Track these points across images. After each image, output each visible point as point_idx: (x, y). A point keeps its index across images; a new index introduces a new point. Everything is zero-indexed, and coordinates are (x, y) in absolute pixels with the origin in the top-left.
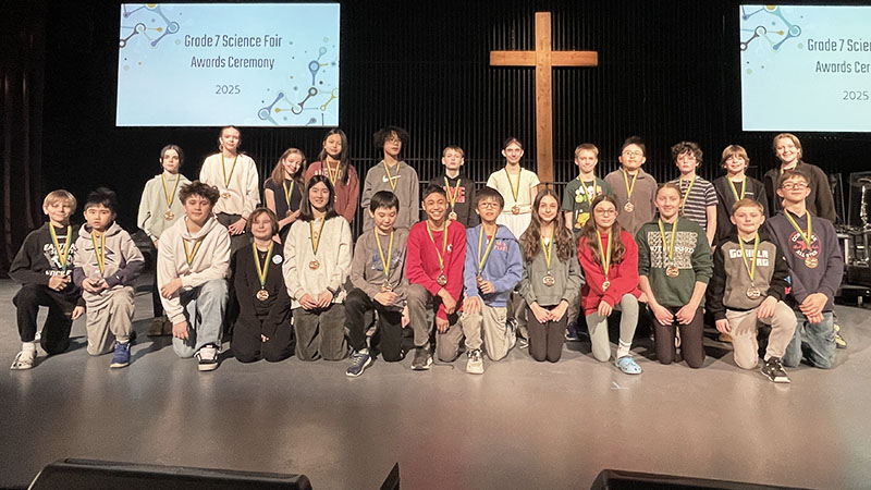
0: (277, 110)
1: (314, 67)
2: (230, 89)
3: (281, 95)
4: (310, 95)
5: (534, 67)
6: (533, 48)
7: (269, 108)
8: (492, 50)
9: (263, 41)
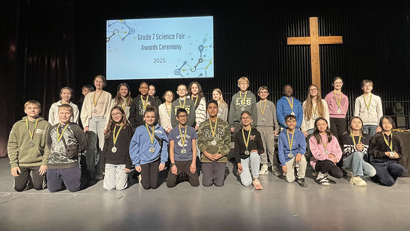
0: (184, 70)
1: (201, 48)
2: (160, 60)
3: (185, 63)
4: (199, 62)
5: (310, 45)
6: (309, 35)
7: (180, 69)
8: (288, 37)
9: (176, 36)
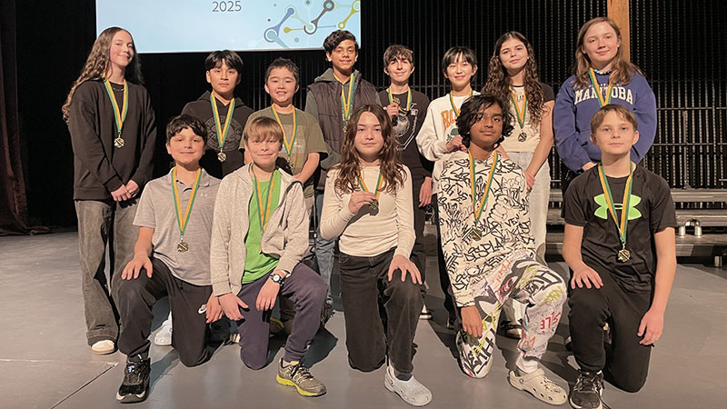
0: (287, 30)
2: (229, 5)
3: (291, 11)
4: (326, 10)
7: (277, 28)
